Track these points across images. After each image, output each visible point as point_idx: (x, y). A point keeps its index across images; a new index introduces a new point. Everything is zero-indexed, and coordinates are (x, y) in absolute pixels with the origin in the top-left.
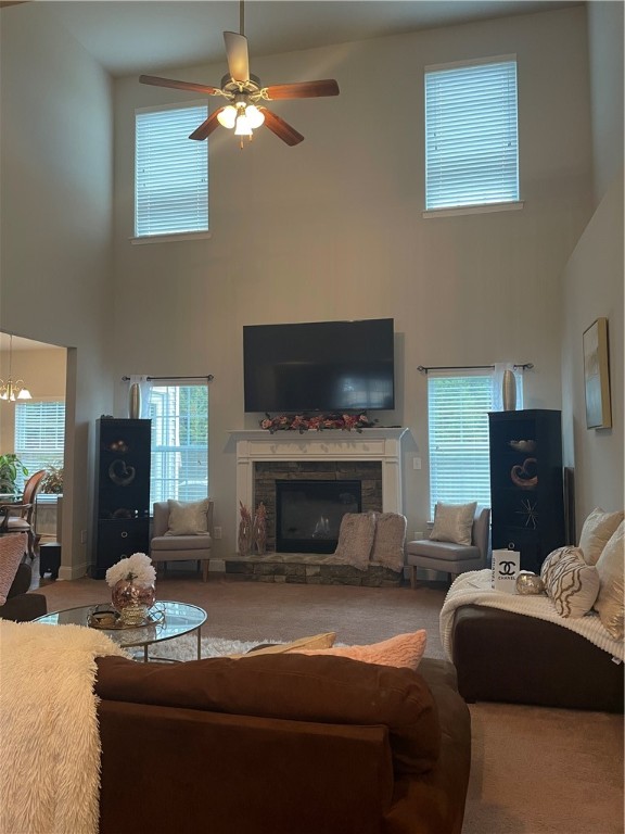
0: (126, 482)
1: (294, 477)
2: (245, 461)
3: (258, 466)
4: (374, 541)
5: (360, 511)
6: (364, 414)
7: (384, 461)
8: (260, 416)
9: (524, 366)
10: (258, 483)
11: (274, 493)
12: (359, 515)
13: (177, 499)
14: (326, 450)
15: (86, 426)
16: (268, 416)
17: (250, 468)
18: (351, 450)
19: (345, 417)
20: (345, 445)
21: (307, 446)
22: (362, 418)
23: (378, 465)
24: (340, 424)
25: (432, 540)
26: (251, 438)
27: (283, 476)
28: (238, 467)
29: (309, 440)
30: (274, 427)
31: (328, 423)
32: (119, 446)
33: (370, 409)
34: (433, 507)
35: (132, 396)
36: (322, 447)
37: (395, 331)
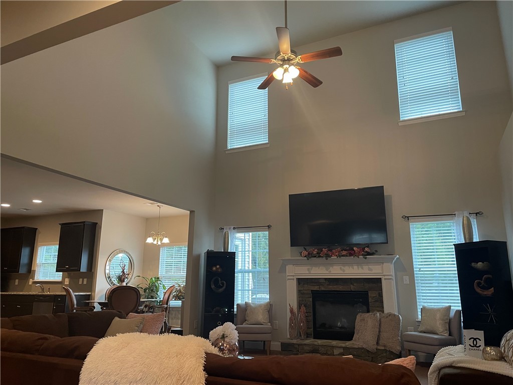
0: (221, 290)
1: (323, 289)
2: (292, 278)
3: (300, 281)
4: (379, 332)
5: (368, 312)
6: (368, 247)
7: (383, 278)
8: (301, 249)
9: (476, 214)
10: (300, 293)
11: (311, 299)
12: (368, 314)
13: (250, 302)
14: (344, 271)
15: (199, 257)
16: (305, 249)
17: (295, 283)
18: (361, 271)
19: (354, 248)
20: (355, 267)
21: (331, 268)
22: (366, 249)
23: (379, 280)
24: (351, 253)
25: (420, 332)
26: (296, 263)
27: (316, 288)
28: (288, 282)
29: (332, 265)
30: (310, 256)
31: (344, 253)
32: (217, 268)
33: (372, 244)
34: (419, 310)
35: (225, 238)
36: (341, 268)
37: (385, 194)
